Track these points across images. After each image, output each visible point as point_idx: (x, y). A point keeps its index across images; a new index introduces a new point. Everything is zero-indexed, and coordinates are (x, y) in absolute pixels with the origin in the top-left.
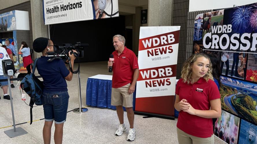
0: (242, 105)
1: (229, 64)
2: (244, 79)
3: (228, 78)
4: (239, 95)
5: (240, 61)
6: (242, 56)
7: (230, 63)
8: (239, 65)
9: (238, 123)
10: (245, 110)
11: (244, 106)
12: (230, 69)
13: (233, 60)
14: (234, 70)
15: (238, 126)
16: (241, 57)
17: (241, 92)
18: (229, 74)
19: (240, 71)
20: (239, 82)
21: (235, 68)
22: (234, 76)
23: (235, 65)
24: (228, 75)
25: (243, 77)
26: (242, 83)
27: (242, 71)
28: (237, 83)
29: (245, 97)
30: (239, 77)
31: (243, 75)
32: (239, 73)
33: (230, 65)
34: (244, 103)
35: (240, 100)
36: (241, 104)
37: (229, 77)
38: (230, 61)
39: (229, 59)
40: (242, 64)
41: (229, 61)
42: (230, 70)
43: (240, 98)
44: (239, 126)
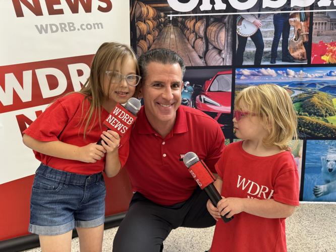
0: (307, 114)
1: (264, 39)
2: (306, 63)
3: (263, 70)
4: (296, 97)
5: (292, 29)
6: (298, 19)
7: (266, 37)
8: (292, 36)
9: (299, 150)
10: (313, 120)
11: (310, 114)
12: (267, 49)
13: (273, 29)
14: (280, 49)
15: (299, 157)
16: (295, 21)
17: (301, 90)
18: (264, 61)
19: (295, 50)
20: (295, 72)
21: (280, 45)
22: (278, 63)
23: (281, 39)
24: (263, 63)
25: (304, 60)
26: (301, 71)
27: (302, 48)
28: (288, 74)
29: (311, 97)
30: (294, 62)
31: (303, 56)
32: (292, 54)
33: (267, 41)
34: (310, 109)
35: (301, 106)
36: (304, 112)
37: (266, 67)
38: (266, 32)
39: (262, 30)
40: (298, 35)
41: (263, 34)
42: (266, 52)
43: (300, 101)
44: (301, 156)
